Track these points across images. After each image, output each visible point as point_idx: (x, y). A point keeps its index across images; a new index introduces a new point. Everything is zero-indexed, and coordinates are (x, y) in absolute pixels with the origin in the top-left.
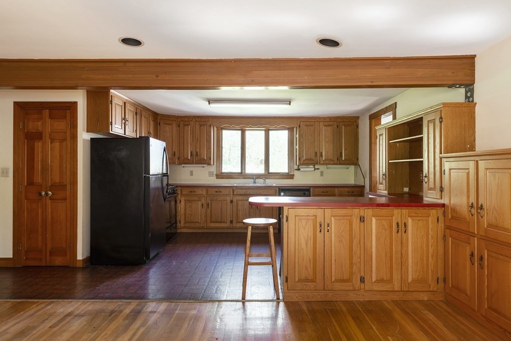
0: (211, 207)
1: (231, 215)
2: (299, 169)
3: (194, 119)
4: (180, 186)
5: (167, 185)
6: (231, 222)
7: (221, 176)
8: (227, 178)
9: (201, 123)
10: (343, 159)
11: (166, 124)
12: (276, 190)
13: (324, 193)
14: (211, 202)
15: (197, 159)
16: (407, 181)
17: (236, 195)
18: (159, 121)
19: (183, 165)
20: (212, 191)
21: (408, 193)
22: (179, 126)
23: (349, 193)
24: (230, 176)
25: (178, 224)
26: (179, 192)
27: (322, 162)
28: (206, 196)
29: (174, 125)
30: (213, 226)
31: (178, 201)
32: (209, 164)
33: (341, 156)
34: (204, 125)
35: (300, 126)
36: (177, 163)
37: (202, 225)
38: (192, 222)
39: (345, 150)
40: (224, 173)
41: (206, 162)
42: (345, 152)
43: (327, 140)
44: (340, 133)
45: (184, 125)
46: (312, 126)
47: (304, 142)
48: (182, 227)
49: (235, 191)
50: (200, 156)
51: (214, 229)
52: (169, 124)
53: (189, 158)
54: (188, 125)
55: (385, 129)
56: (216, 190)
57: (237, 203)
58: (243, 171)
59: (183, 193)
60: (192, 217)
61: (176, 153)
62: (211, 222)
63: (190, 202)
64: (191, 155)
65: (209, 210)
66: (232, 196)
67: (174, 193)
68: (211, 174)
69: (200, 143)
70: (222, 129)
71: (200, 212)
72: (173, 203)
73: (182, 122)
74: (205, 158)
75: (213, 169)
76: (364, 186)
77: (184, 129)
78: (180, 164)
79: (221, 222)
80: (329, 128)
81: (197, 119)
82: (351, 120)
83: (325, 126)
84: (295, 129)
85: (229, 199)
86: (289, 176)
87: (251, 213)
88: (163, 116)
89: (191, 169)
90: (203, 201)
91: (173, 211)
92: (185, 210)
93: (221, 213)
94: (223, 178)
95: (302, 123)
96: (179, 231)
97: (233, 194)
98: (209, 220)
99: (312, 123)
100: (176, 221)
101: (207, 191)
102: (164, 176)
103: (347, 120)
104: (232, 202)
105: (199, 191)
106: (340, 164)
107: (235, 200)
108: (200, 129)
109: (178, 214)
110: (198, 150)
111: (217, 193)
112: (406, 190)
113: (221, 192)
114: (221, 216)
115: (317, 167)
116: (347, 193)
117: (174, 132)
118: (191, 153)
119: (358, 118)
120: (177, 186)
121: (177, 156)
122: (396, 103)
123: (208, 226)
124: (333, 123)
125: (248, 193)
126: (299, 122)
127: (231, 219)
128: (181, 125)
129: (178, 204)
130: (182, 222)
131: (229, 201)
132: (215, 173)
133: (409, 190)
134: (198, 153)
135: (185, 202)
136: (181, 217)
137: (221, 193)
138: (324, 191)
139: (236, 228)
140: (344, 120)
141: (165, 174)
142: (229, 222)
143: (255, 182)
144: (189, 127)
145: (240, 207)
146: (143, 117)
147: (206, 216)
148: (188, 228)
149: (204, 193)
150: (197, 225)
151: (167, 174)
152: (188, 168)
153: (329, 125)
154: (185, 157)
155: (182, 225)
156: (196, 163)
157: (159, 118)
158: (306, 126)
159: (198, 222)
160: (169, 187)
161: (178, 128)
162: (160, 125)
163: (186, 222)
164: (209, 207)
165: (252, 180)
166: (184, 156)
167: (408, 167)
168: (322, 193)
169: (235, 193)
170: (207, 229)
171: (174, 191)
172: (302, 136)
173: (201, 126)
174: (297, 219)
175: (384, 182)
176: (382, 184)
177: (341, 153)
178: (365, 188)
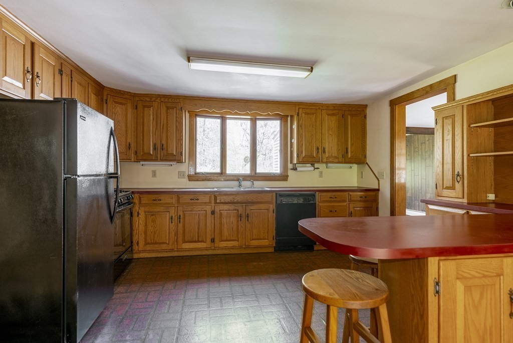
0: (184, 221)
1: (213, 231)
2: (295, 169)
3: (159, 99)
4: (138, 192)
5: (116, 191)
6: (213, 240)
7: (195, 177)
8: (203, 180)
9: (169, 105)
10: (349, 156)
11: (116, 103)
12: (272, 196)
13: (332, 200)
14: (184, 215)
15: (162, 154)
16: (492, 185)
17: (219, 203)
18: (105, 98)
19: (142, 163)
20: (186, 199)
21: (493, 202)
22: (136, 108)
23: (362, 199)
24: (207, 177)
25: (135, 247)
26: (136, 201)
27: (325, 160)
28: (176, 205)
29: (129, 106)
30: (187, 247)
31: (135, 214)
32: (180, 161)
33: (347, 152)
34: (173, 108)
35: (298, 113)
36: (133, 160)
37: (170, 247)
38: (156, 243)
39: (352, 144)
40: (199, 173)
41: (176, 158)
42: (351, 147)
43: (331, 133)
44: (346, 124)
45: (144, 107)
46: (313, 114)
47: (304, 134)
48: (142, 251)
49: (218, 198)
50: (167, 150)
51: (188, 251)
52: (121, 104)
53: (151, 153)
54: (149, 107)
55: (461, 107)
56: (192, 197)
57: (221, 214)
58: (223, 171)
59: (143, 202)
60: (156, 236)
61: (133, 145)
62: (184, 242)
63: (152, 215)
64: (155, 149)
65: (181, 225)
66: (213, 205)
67: (129, 203)
68: (181, 175)
69: (167, 132)
70: (197, 115)
71: (168, 228)
72: (127, 216)
73: (140, 102)
74: (175, 153)
75: (184, 168)
76: (378, 190)
77: (143, 113)
78: (138, 161)
79: (198, 241)
80: (334, 118)
81: (163, 100)
82: (358, 109)
83: (328, 115)
84: (289, 119)
85: (209, 209)
86: (283, 177)
87: (240, 226)
88: (112, 90)
89: (154, 168)
90: (172, 212)
91: (128, 228)
92: (146, 225)
93: (198, 228)
94: (197, 180)
95: (301, 110)
96: (136, 256)
97: (216, 203)
98: (180, 239)
99: (313, 111)
100: (132, 242)
101: (179, 198)
102: (111, 177)
103: (354, 109)
104: (213, 213)
105: (165, 199)
106: (346, 163)
107: (217, 210)
108: (167, 113)
109: (134, 233)
110: (164, 142)
111: (193, 201)
112: (492, 197)
113: (198, 199)
114: (198, 233)
115: (316, 165)
116: (359, 199)
117: (129, 116)
118: (155, 145)
119: (366, 106)
120: (133, 192)
121: (133, 149)
122: (455, 75)
123: (178, 247)
124: (337, 111)
125: (235, 201)
126: (297, 110)
127: (213, 237)
128: (140, 106)
129: (135, 218)
130: (141, 244)
131: (209, 212)
132: (187, 174)
133: (496, 197)
134: (165, 146)
135: (146, 215)
136: (139, 237)
137: (198, 201)
138: (333, 196)
139: (219, 248)
140: (350, 109)
141: (111, 174)
142: (209, 241)
143: (240, 186)
144: (151, 109)
145: (224, 220)
146: (75, 84)
147: (176, 234)
148: (149, 251)
149: (174, 201)
150: (164, 247)
151: (117, 174)
152: (149, 167)
153: (333, 114)
154: (146, 151)
155: (141, 249)
156: (162, 160)
157: (105, 93)
158: (306, 113)
159: (166, 243)
160: (120, 194)
161: (136, 111)
162: (106, 103)
163: (146, 244)
164: (181, 220)
165: (236, 183)
166: (143, 149)
167: (492, 164)
168: (330, 199)
169: (218, 201)
170: (177, 251)
171: (128, 199)
172: (301, 126)
173: (168, 108)
174: (460, 287)
175: (458, 186)
176: (453, 188)
177: (347, 149)
178: (380, 192)
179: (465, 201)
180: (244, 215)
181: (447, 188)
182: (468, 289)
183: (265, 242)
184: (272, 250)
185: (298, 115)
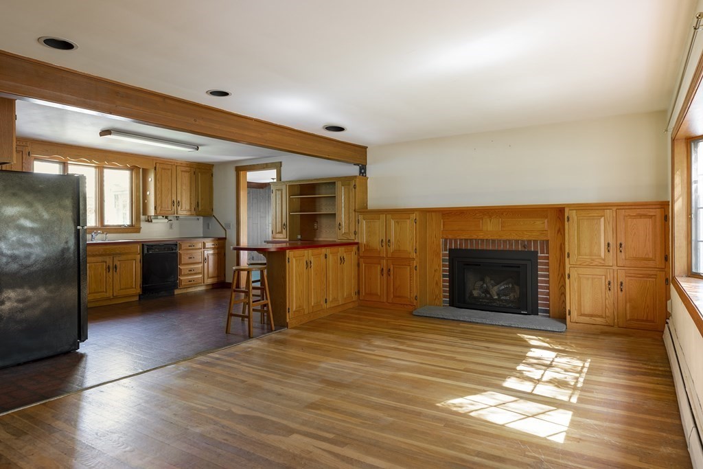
2: (149, 221)
10: (200, 209)
13: (191, 248)
16: (299, 230)
21: (300, 240)
27: (179, 213)
33: (198, 206)
39: (202, 199)
42: (201, 202)
43: (184, 187)
44: (197, 181)
46: (169, 169)
47: (160, 188)
55: (285, 185)
76: (225, 238)
80: (187, 175)
82: (207, 168)
83: (183, 171)
84: (141, 171)
86: (136, 229)
87: (108, 278)
95: (158, 164)
99: (169, 167)
103: (203, 167)
106: (197, 215)
112: (299, 237)
119: (212, 166)
122: (281, 162)
124: (190, 168)
126: (155, 164)
133: (301, 237)
138: (191, 245)
140: (200, 167)
143: (93, 239)
145: (92, 273)
153: (186, 171)
158: (162, 168)
167: (299, 219)
172: (158, 180)
174: (294, 260)
175: (284, 231)
176: (281, 232)
177: (198, 203)
178: (227, 240)
179: (288, 240)
180: (111, 266)
181: (279, 233)
182: (296, 260)
183: (133, 291)
184: (137, 298)
185: (155, 169)
